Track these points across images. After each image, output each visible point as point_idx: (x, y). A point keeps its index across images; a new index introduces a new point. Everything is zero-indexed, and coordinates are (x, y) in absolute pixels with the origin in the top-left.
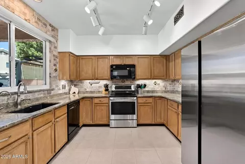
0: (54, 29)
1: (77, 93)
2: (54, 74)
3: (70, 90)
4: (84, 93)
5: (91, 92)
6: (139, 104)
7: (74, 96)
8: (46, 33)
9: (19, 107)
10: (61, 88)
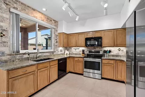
0: (56, 22)
1: (68, 54)
2: (56, 44)
3: (65, 52)
4: (72, 54)
5: (76, 54)
6: (103, 64)
7: (67, 56)
8: (51, 24)
9: (38, 59)
10: (60, 51)
